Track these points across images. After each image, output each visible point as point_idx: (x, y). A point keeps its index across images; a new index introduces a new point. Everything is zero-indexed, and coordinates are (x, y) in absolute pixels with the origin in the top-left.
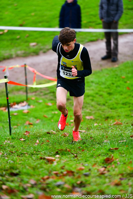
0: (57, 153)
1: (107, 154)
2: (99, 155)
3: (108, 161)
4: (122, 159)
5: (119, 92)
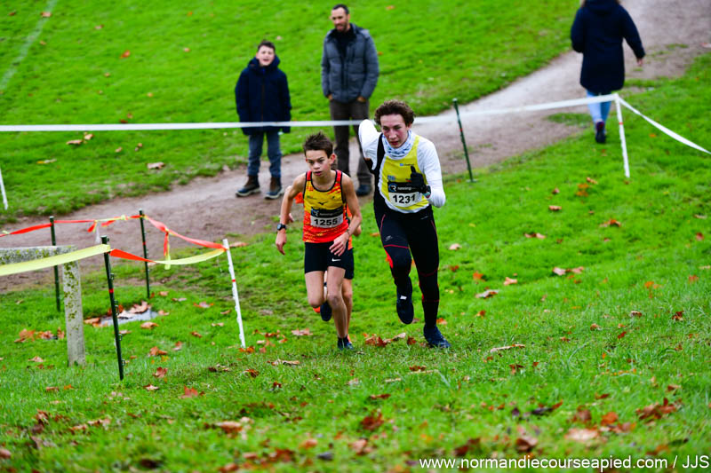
0: (243, 413)
1: (366, 409)
2: (346, 413)
3: (369, 425)
4: (403, 419)
5: (368, 271)
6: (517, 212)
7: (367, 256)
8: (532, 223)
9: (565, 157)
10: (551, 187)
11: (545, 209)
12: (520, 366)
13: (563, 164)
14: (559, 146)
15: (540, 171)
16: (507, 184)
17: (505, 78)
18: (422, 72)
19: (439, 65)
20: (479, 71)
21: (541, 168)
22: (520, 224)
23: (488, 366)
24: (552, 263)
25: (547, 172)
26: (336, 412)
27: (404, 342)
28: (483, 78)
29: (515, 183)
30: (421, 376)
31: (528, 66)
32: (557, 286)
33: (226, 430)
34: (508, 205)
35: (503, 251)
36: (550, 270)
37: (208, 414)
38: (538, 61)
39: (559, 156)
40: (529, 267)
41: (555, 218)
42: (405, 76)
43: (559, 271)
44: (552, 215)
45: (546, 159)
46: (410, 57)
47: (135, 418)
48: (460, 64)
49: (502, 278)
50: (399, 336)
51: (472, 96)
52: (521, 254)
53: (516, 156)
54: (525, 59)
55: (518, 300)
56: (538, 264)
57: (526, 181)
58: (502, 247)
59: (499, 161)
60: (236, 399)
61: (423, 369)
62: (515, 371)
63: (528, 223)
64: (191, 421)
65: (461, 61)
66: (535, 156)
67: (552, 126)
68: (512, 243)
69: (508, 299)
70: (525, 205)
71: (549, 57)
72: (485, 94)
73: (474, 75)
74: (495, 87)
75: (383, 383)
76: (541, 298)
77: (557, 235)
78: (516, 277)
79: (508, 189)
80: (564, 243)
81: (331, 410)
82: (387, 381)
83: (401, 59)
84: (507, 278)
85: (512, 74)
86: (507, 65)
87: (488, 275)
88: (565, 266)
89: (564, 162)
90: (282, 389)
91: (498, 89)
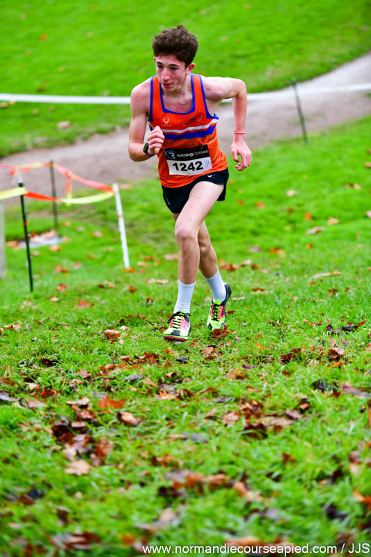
0: (122, 322)
3: (217, 335)
4: (244, 331)
6: (340, 167)
8: (351, 176)
10: (366, 148)
11: (361, 166)
12: (335, 291)
16: (333, 146)
17: (334, 63)
18: (271, 56)
19: (284, 51)
20: (314, 57)
22: (342, 177)
23: (311, 289)
24: (366, 207)
27: (250, 268)
28: (317, 62)
29: (339, 145)
30: (260, 296)
31: (352, 54)
32: (369, 226)
33: (108, 336)
34: (333, 161)
35: (328, 198)
36: (363, 214)
37: (95, 322)
38: (360, 50)
40: (347, 210)
41: (369, 173)
42: (258, 60)
44: (367, 171)
45: (364, 127)
46: (261, 45)
47: (39, 323)
48: (300, 51)
49: (327, 218)
50: (246, 263)
51: (308, 76)
52: (342, 201)
53: (341, 123)
54: (350, 49)
55: (339, 236)
56: (355, 208)
57: (348, 143)
58: (328, 194)
59: (327, 128)
60: (118, 311)
61: (262, 290)
62: (332, 294)
63: (348, 176)
64: (82, 327)
65: (301, 49)
66: (356, 124)
67: (369, 102)
68: (335, 191)
69: (331, 235)
70: (346, 162)
72: (318, 74)
73: (310, 60)
76: (356, 235)
78: (338, 218)
79: (334, 150)
82: (234, 299)
83: (255, 46)
84: (331, 218)
85: (339, 60)
86: (337, 53)
87: (316, 216)
90: (154, 303)
91: (328, 71)
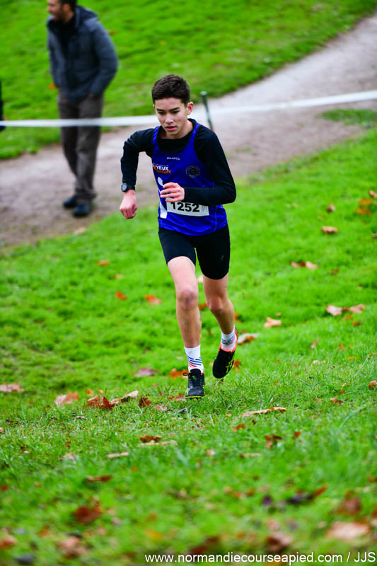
1: (80, 496)
2: (56, 500)
3: (84, 517)
4: (127, 509)
5: (94, 309)
6: (281, 234)
7: (92, 291)
8: (300, 248)
9: (343, 165)
10: (324, 203)
11: (317, 231)
12: (276, 438)
13: (339, 173)
14: (335, 151)
15: (312, 183)
16: (270, 200)
17: (269, 64)
18: (165, 57)
19: (187, 47)
20: (236, 56)
21: (312, 179)
22: (286, 251)
23: (237, 437)
24: (325, 300)
25: (319, 185)
26: (44, 499)
27: (136, 404)
28: (242, 64)
29: (280, 198)
30: (155, 449)
31: (298, 50)
32: (331, 329)
34: (270, 225)
35: (263, 284)
36: (322, 309)
38: (310, 43)
39: (336, 164)
40: (296, 304)
41: (329, 243)
42: (144, 61)
43: (333, 310)
44: (325, 239)
45: (319, 167)
46: (149, 37)
48: (213, 47)
49: (262, 319)
50: (130, 395)
51: (227, 87)
52: (287, 289)
53: (282, 163)
54: (294, 40)
55: (282, 347)
56: (308, 301)
57: (294, 195)
58: (264, 280)
59: (260, 170)
61: (157, 440)
62: (271, 443)
63: (295, 248)
65: (214, 42)
66: (306, 164)
67: (327, 126)
68: (275, 274)
69: (269, 345)
70: (292, 226)
71: (324, 37)
72: (243, 84)
73: (229, 60)
74: (255, 75)
75: (106, 459)
76: (311, 344)
77: (331, 264)
78: (279, 317)
79: (271, 206)
80: (340, 274)
81: (38, 495)
82: (111, 456)
83: (139, 40)
84: (269, 319)
85: (278, 59)
86: (272, 47)
87: (244, 314)
88: (341, 303)
89: (342, 172)
91: (261, 78)
